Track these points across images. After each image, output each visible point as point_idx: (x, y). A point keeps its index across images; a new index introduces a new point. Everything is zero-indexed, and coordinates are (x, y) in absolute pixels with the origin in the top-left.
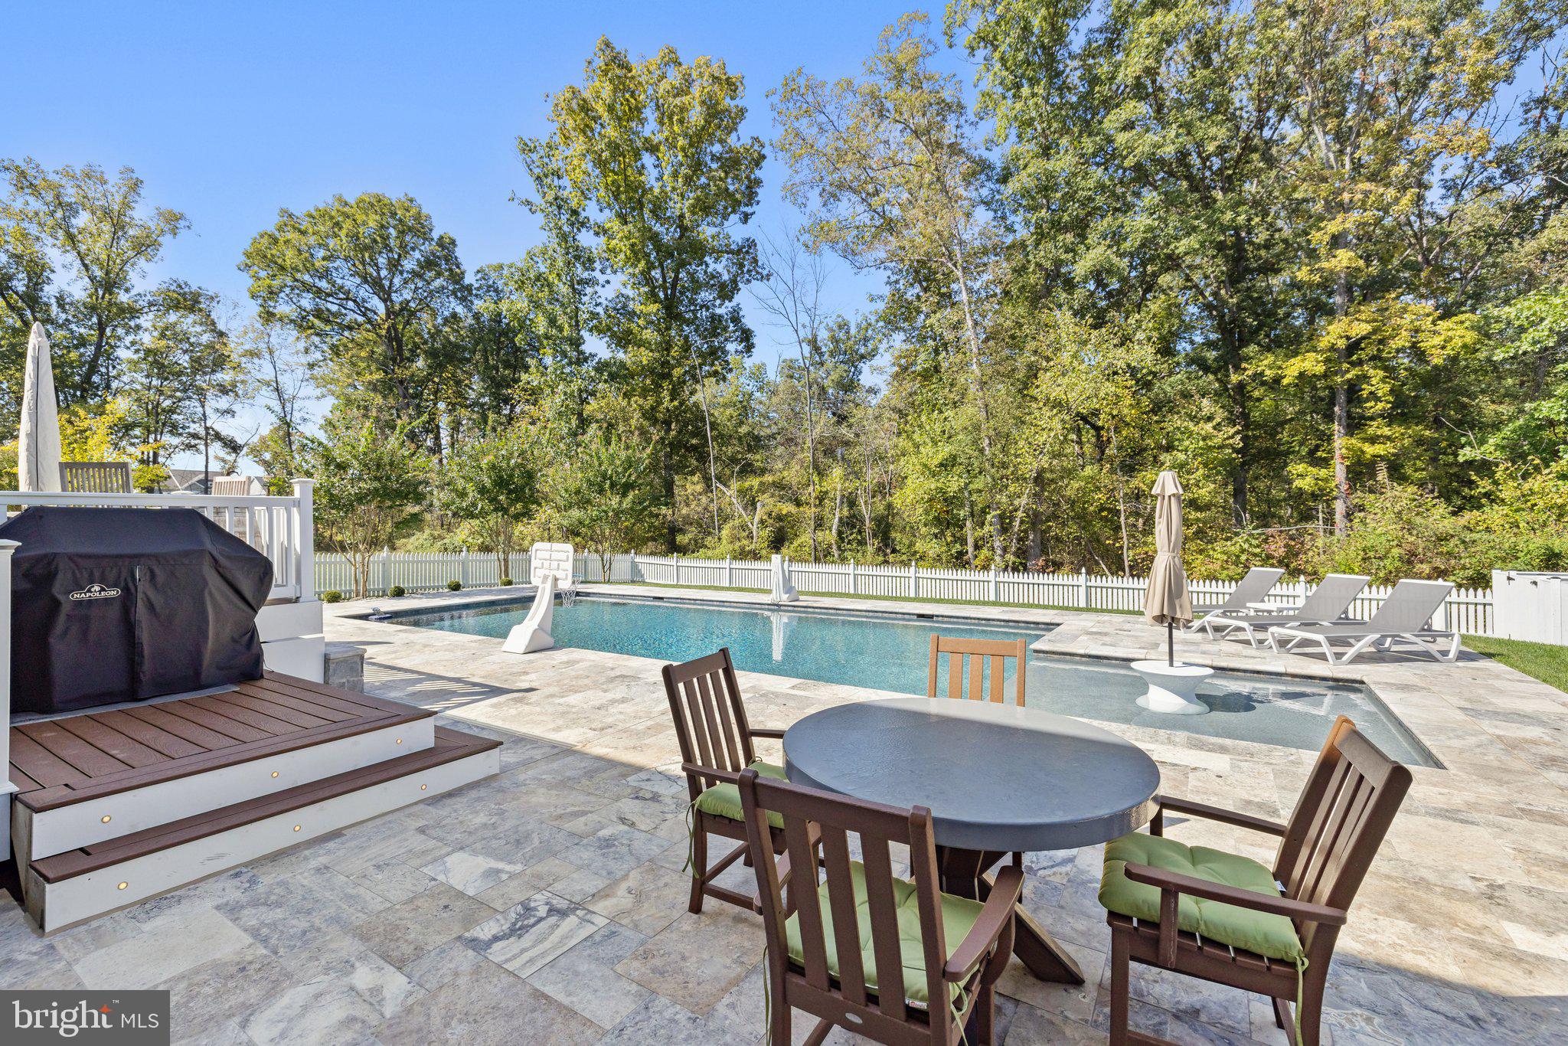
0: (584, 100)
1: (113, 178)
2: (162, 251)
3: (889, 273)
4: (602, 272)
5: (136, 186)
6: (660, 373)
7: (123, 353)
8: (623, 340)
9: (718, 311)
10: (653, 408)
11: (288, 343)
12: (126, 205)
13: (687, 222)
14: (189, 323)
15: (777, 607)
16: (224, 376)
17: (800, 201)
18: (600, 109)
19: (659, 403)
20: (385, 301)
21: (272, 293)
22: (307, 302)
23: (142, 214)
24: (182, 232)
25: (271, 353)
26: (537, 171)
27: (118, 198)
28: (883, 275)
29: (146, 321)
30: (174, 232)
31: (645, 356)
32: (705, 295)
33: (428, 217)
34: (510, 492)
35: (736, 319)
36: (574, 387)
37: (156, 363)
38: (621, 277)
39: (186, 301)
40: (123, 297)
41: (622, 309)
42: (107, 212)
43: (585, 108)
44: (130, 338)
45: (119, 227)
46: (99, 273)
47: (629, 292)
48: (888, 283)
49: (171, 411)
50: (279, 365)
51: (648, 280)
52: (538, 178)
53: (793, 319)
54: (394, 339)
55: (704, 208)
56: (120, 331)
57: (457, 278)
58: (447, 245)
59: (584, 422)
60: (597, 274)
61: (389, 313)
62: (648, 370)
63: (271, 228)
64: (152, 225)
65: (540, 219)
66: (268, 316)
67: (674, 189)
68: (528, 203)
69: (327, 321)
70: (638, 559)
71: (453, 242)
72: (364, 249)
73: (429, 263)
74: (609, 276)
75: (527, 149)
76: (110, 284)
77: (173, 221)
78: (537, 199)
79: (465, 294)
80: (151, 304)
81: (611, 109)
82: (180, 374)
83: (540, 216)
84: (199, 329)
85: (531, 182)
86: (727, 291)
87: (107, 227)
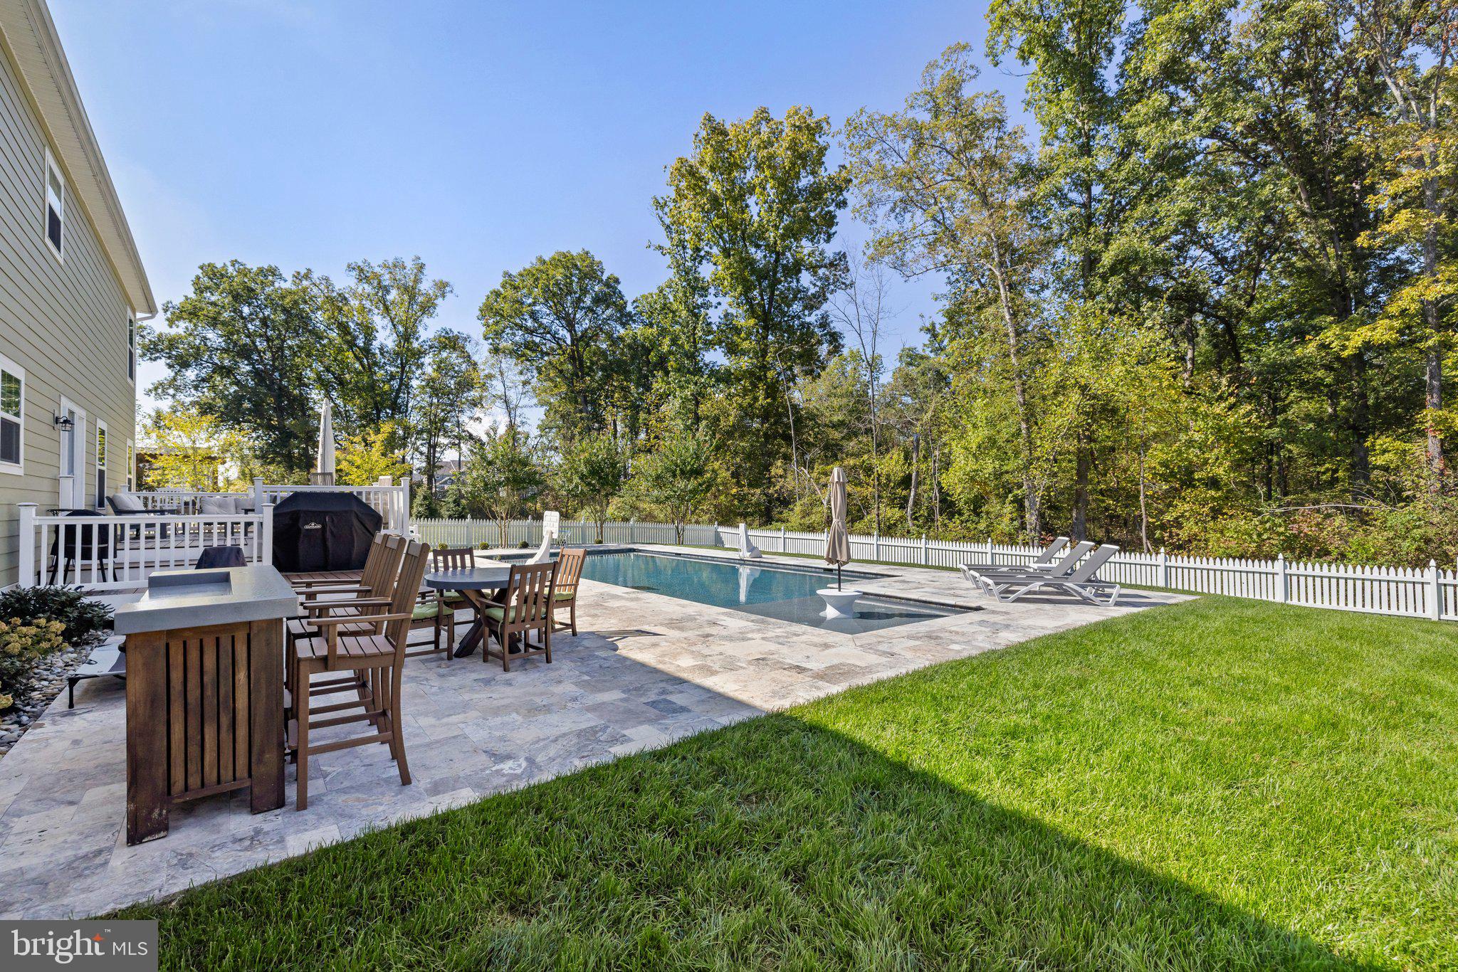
0: (691, 166)
1: (409, 264)
2: (438, 310)
3: (949, 274)
4: (716, 296)
5: (422, 267)
6: (756, 376)
7: (415, 383)
8: (732, 350)
9: (808, 319)
10: (750, 405)
11: (510, 365)
12: (417, 281)
13: (779, 249)
14: (454, 358)
15: (743, 562)
16: (474, 394)
17: (870, 219)
18: (704, 171)
19: (756, 399)
20: (570, 331)
21: (498, 334)
22: (519, 336)
23: (426, 286)
24: (448, 295)
25: (502, 374)
26: (668, 221)
27: (412, 277)
28: (943, 275)
29: (427, 360)
30: (443, 296)
31: (745, 363)
32: (797, 307)
33: (600, 263)
34: (601, 478)
35: (824, 324)
36: (688, 393)
37: (434, 388)
38: (728, 299)
39: (450, 342)
40: (416, 345)
41: (730, 326)
42: (406, 289)
43: (692, 172)
44: (419, 372)
45: (412, 298)
46: (401, 329)
47: (733, 311)
48: (950, 283)
49: (444, 420)
50: (508, 384)
51: (749, 301)
52: (668, 227)
53: (855, 324)
54: (575, 358)
55: (793, 233)
56: (414, 368)
57: (621, 308)
58: (613, 283)
59: (698, 419)
60: (711, 298)
61: (575, 341)
62: (750, 374)
63: (498, 287)
64: (431, 292)
65: (668, 260)
66: (496, 350)
67: (768, 221)
68: (660, 248)
69: (534, 351)
70: (721, 529)
71: (617, 281)
72: (555, 296)
73: (597, 300)
74: (720, 299)
75: (660, 205)
76: (406, 337)
77: (442, 287)
78: (667, 244)
79: (625, 318)
80: (431, 347)
81: (712, 169)
82: (449, 393)
83: (668, 258)
84: (461, 360)
85: (662, 232)
86: (813, 302)
87: (406, 297)
